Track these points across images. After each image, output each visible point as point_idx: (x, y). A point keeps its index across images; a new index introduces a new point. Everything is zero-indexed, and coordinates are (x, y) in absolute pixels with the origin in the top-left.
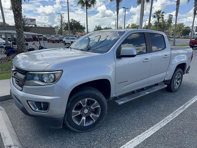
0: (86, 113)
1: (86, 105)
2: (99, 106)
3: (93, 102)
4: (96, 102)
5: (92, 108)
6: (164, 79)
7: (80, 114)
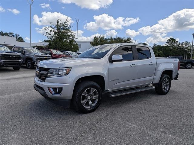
0: (89, 99)
1: (87, 94)
2: (95, 90)
3: (90, 90)
4: (92, 88)
5: (91, 93)
6: (152, 82)
7: (87, 101)
